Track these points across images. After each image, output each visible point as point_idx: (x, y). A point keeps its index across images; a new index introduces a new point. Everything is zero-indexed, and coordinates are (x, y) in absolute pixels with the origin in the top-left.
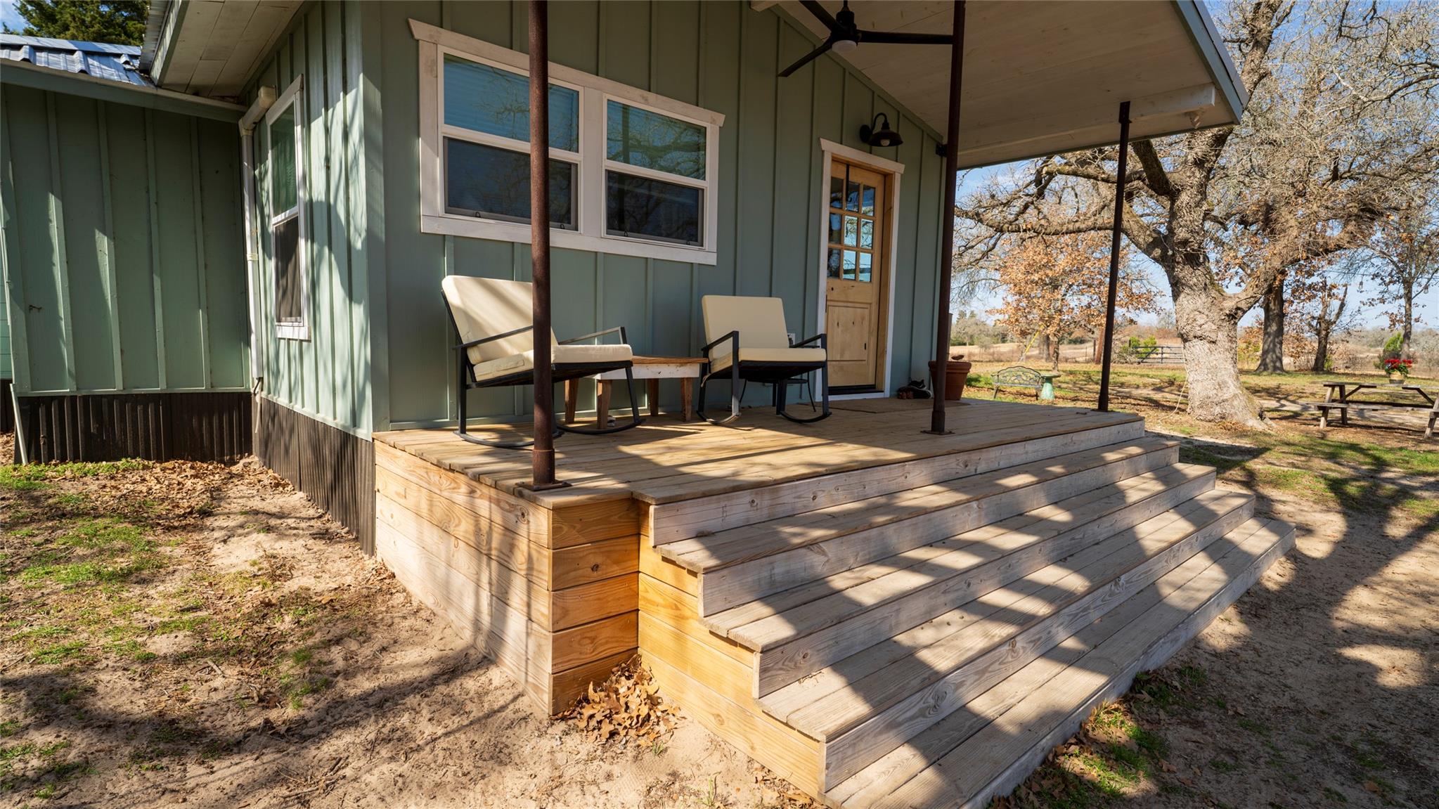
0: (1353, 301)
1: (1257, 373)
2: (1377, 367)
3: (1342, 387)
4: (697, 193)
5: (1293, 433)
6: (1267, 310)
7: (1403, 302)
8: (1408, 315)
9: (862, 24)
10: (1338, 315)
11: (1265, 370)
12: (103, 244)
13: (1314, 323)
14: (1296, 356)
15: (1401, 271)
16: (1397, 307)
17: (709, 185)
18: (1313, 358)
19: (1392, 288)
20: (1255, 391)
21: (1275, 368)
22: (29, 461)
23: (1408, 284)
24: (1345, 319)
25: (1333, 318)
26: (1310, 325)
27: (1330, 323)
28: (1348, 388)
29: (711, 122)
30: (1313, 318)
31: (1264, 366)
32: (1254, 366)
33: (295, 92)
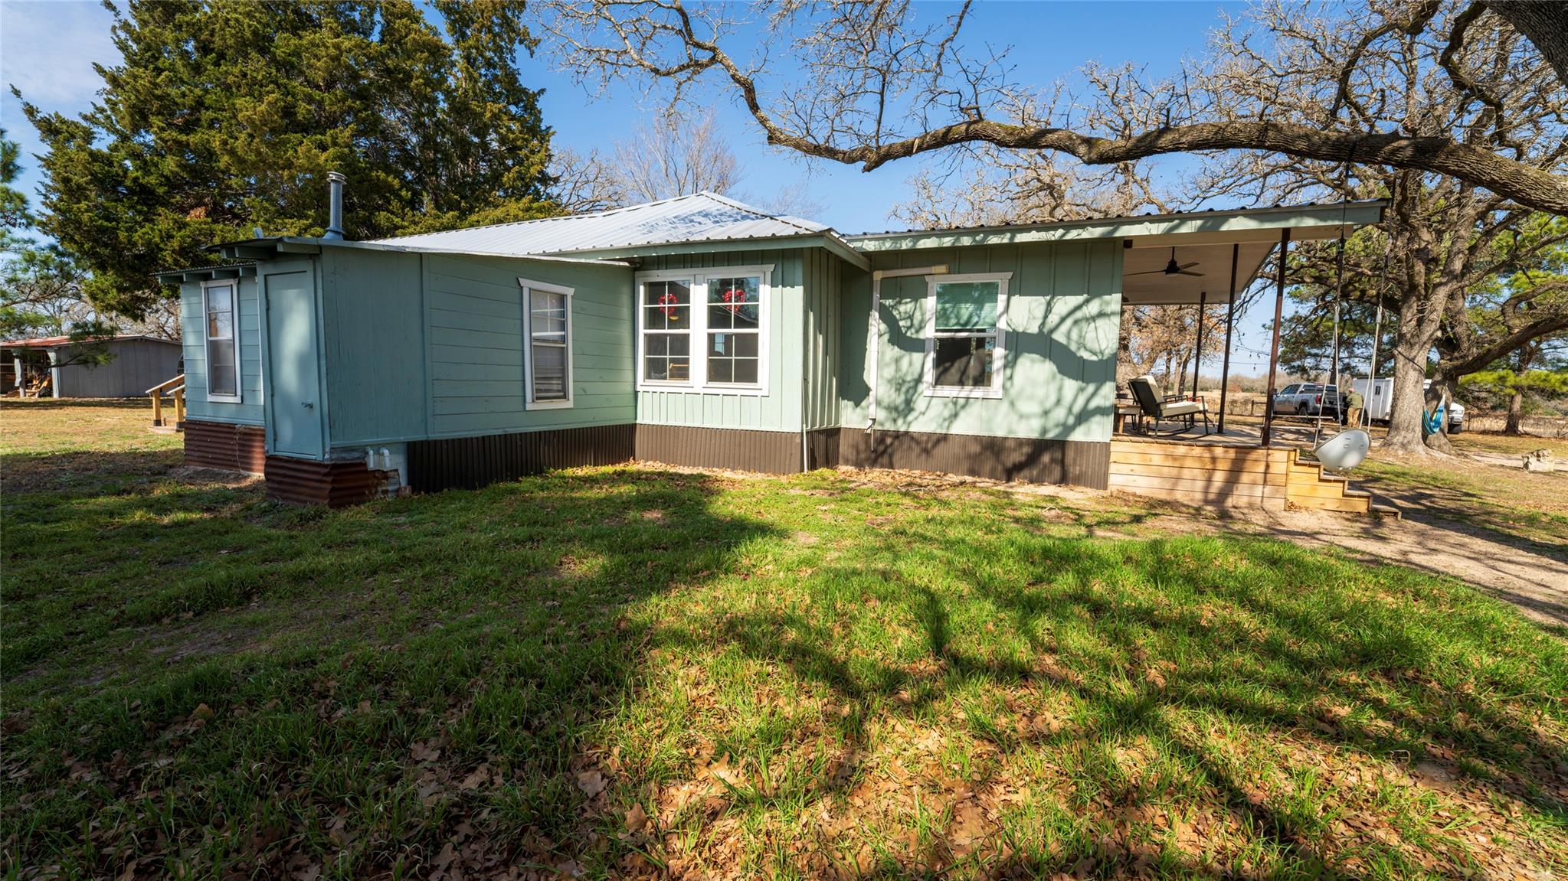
12: (821, 339)
22: (809, 468)
33: (1002, 279)
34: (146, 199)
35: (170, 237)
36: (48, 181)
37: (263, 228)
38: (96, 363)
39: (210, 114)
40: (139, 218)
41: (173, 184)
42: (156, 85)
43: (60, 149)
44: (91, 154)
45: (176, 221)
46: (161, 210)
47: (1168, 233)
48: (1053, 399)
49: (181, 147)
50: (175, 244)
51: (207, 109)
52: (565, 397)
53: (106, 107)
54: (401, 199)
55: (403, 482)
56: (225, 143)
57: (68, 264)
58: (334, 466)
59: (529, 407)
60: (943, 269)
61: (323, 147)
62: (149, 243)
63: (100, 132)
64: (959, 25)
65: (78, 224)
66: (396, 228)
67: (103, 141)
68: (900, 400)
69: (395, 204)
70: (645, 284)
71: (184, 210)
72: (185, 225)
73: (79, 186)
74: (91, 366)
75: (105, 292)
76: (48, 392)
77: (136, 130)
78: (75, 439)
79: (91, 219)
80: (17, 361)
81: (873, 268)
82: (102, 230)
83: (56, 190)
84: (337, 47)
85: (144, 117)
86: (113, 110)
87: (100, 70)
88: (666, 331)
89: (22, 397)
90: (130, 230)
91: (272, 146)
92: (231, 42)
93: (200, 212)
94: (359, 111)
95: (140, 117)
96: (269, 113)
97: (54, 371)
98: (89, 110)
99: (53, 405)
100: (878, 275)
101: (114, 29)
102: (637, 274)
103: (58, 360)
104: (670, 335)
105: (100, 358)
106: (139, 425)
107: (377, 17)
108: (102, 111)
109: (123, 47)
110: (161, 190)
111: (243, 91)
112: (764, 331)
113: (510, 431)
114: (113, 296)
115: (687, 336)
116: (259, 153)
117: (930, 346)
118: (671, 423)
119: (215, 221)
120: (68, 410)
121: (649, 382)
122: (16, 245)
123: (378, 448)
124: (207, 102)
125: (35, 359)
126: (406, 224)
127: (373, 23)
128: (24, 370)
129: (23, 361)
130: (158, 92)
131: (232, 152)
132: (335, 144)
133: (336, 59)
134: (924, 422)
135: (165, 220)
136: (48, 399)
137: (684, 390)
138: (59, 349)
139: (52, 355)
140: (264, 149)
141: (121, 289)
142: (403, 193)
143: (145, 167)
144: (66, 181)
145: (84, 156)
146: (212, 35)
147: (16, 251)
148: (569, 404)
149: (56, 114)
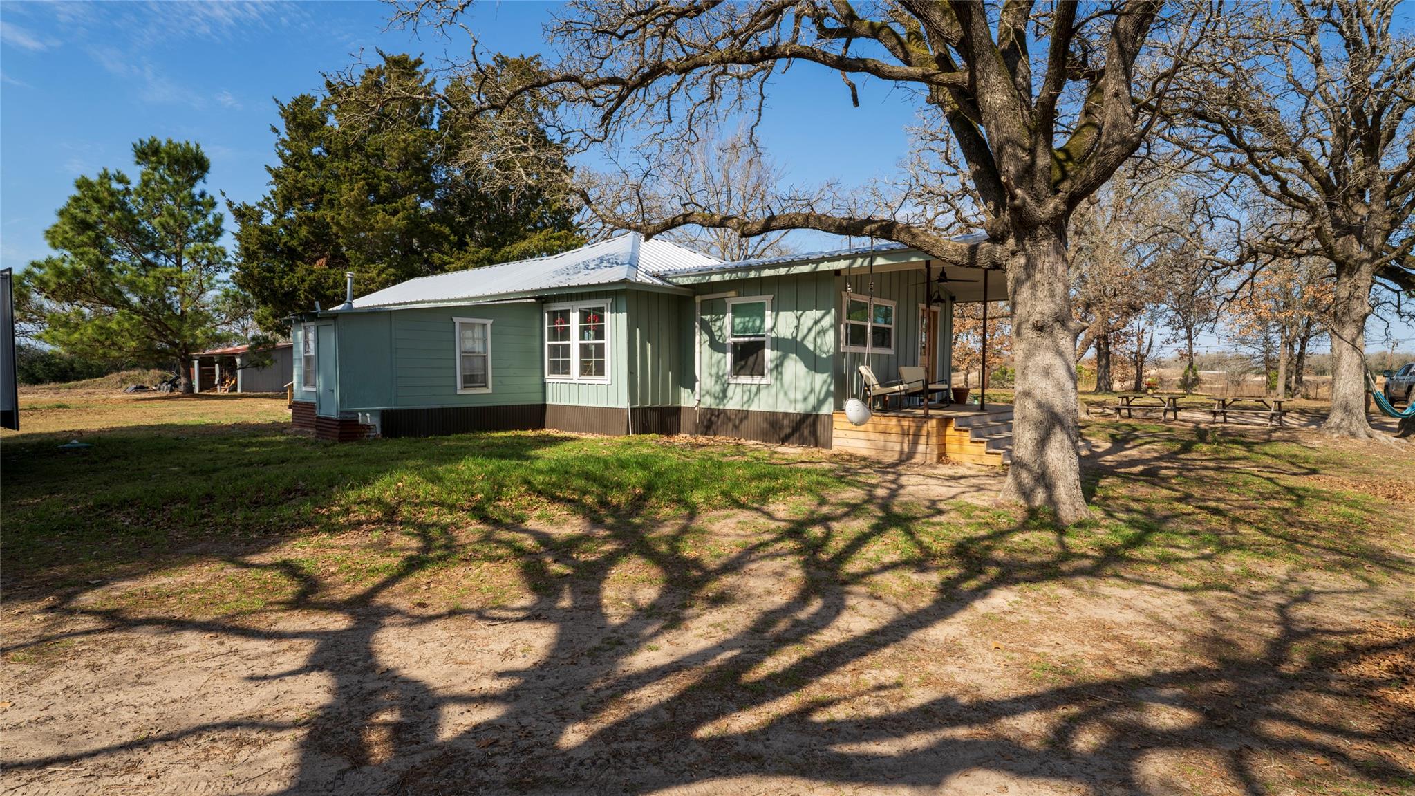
0: (1157, 342)
1: (1095, 393)
2: (1179, 387)
3: (1127, 398)
4: (889, 329)
5: (1102, 421)
6: (1099, 349)
7: (1186, 341)
8: (1191, 351)
9: (948, 277)
10: (1148, 350)
11: (1100, 390)
12: (649, 346)
13: (1133, 356)
14: (1122, 380)
15: (1184, 321)
16: (1183, 345)
17: (893, 327)
18: (1133, 382)
19: (1180, 332)
20: (1090, 404)
21: (1106, 390)
22: (634, 433)
23: (1189, 329)
24: (1153, 354)
25: (1145, 353)
26: (1130, 358)
27: (1143, 356)
28: (1130, 399)
29: (892, 304)
30: (1132, 353)
31: (1099, 389)
32: (1093, 388)
33: (766, 299)
34: (292, 255)
35: (303, 281)
36: (237, 250)
37: (358, 271)
38: (264, 365)
39: (328, 196)
40: (287, 269)
41: (306, 244)
42: (297, 181)
43: (244, 225)
44: (261, 230)
45: (307, 270)
46: (299, 263)
47: (849, 267)
48: (809, 389)
49: (310, 220)
50: (306, 285)
51: (327, 193)
52: (486, 386)
53: (271, 196)
54: (450, 242)
55: (379, 432)
56: (333, 218)
57: (248, 296)
58: (341, 421)
59: (459, 392)
60: (733, 293)
61: (395, 213)
62: (291, 285)
63: (267, 212)
64: (760, 115)
65: (252, 275)
66: (445, 264)
67: (268, 219)
68: (718, 388)
69: (446, 246)
70: (548, 312)
71: (314, 260)
72: (312, 272)
73: (253, 251)
74: (261, 368)
75: (266, 318)
76: (234, 388)
77: (286, 209)
78: (244, 416)
79: (259, 273)
80: (217, 366)
81: (695, 294)
82: (264, 278)
83: (241, 255)
84: (405, 141)
85: (291, 203)
86: (274, 198)
87: (269, 169)
88: (559, 342)
89: (219, 392)
90: (281, 278)
91: (362, 216)
92: (340, 147)
93: (322, 261)
94: (421, 183)
95: (288, 202)
96: (359, 195)
97: (239, 372)
98: (261, 200)
99: (235, 397)
100: (698, 299)
101: (277, 144)
102: (545, 305)
103: (241, 364)
104: (562, 345)
105: (267, 362)
106: (281, 408)
107: (436, 111)
108: (268, 199)
109: (281, 155)
110: (300, 249)
111: (347, 179)
112: (607, 341)
113: (446, 406)
114: (270, 321)
115: (568, 346)
116: (354, 222)
117: (729, 348)
118: (562, 403)
119: (330, 268)
120: (245, 401)
121: (552, 376)
122: (219, 285)
123: (364, 413)
124: (327, 188)
125: (228, 362)
126: (452, 260)
127: (433, 117)
128: (221, 371)
129: (220, 364)
130: (299, 185)
131: (338, 224)
132: (404, 208)
133: (405, 149)
134: (733, 404)
135: (301, 269)
136: (234, 393)
137: (568, 381)
138: (243, 356)
139: (238, 360)
140: (357, 219)
141: (275, 317)
142: (452, 238)
143: (291, 234)
144: (246, 249)
145: (257, 232)
146: (330, 142)
147: (219, 289)
148: (490, 390)
149: (244, 203)
